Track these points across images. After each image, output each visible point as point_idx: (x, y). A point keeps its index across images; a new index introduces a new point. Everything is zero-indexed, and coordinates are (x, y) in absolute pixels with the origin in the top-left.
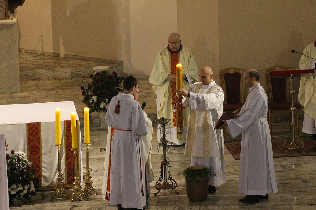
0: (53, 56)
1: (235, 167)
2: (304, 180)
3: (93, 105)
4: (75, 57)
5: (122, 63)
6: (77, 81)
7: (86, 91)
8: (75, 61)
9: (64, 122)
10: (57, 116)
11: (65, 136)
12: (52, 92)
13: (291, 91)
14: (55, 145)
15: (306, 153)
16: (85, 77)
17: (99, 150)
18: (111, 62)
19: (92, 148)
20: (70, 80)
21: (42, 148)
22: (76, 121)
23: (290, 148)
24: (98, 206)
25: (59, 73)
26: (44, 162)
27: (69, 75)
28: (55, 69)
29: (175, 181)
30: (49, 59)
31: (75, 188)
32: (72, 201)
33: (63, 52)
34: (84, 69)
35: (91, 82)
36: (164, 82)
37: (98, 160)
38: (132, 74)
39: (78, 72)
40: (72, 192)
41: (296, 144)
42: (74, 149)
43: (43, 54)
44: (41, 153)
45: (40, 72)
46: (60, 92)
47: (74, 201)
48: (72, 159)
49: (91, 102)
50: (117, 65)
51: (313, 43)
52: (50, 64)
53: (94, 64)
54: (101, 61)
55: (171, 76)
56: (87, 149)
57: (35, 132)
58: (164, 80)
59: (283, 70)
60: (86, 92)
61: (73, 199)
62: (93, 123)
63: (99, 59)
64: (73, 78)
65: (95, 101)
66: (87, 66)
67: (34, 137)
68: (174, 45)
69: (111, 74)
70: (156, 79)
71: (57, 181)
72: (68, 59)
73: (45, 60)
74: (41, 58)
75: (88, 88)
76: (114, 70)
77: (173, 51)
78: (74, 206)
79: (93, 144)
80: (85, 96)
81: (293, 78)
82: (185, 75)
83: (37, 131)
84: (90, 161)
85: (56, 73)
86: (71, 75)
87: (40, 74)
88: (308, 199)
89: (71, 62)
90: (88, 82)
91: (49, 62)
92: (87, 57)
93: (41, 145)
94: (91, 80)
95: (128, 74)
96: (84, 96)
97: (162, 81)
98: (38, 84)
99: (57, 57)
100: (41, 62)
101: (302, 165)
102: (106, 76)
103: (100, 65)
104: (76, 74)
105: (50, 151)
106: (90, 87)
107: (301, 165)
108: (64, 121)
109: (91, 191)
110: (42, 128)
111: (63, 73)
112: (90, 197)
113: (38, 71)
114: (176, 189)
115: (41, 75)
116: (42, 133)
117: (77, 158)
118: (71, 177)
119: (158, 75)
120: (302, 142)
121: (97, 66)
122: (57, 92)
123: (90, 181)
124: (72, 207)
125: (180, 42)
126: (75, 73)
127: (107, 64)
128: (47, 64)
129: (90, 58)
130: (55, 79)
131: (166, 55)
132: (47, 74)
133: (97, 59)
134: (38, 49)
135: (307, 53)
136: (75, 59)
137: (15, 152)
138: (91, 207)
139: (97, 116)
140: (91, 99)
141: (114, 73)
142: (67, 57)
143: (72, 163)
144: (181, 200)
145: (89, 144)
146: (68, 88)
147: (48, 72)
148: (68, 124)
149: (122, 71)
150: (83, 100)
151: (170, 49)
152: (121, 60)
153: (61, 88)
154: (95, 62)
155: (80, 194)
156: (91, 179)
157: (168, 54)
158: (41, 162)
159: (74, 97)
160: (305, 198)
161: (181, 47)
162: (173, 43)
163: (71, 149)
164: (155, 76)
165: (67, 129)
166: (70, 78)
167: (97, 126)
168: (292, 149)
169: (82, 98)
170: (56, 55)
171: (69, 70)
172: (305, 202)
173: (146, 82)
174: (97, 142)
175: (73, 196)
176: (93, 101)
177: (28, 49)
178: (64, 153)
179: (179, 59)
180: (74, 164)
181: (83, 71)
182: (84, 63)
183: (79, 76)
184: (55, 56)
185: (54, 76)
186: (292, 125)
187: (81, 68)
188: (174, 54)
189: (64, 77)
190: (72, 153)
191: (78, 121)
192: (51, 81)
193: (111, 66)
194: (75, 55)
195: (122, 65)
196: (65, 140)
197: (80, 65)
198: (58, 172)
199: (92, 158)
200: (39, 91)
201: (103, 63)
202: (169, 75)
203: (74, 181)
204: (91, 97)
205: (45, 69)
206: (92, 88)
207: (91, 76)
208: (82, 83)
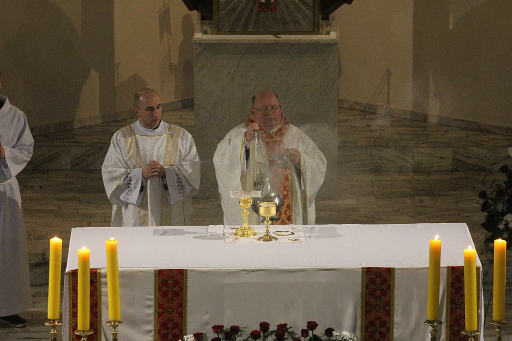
0: (411, 120)
3: (505, 235)
7: (490, 201)
8: (461, 134)
9: (446, 270)
11: (447, 302)
14: (426, 322)
16: (484, 170)
20: (451, 177)
21: (395, 326)
27: (448, 164)
30: (403, 126)
33: (434, 112)
35: (504, 183)
39: (468, 157)
43: (390, 115)
45: (383, 154)
46: (427, 201)
49: (501, 226)
52: (405, 137)
57: (381, 290)
60: (491, 205)
64: (456, 171)
67: (378, 299)
72: (446, 129)
75: (498, 195)
80: (488, 212)
83: (385, 287)
85: (417, 159)
86: (453, 164)
87: (381, 158)
90: (497, 182)
91: (403, 132)
93: (393, 318)
94: (502, 178)
96: (486, 214)
98: (376, 181)
99: (420, 121)
105: (413, 335)
106: (500, 193)
108: (448, 267)
110: (396, 280)
111: (436, 159)
113: (377, 152)
115: (385, 161)
126: (461, 161)
128: (397, 137)
129: (496, 127)
132: (398, 161)
134: (377, 104)
136: (463, 129)
137: (334, 333)
140: (503, 220)
148: (455, 274)
150: (485, 221)
163: (462, 333)
165: (452, 285)
166: (448, 170)
169: (482, 216)
170: (419, 119)
171: (447, 152)
177: (356, 103)
182: (482, 138)
183: (470, 167)
184: (416, 121)
185: (413, 165)
187: (475, 149)
189: (436, 169)
191: (479, 268)
194: (463, 120)
196: (447, 311)
197: (473, 142)
204: (503, 216)
205: (393, 149)
206: (505, 196)
207: (504, 169)
208: (483, 182)
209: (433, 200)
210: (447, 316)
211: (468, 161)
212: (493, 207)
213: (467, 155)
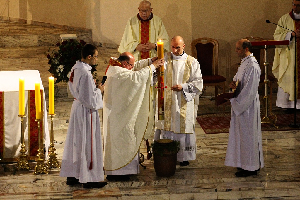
0: (19, 23)
1: (205, 141)
2: (276, 156)
3: (59, 75)
4: (43, 25)
5: (91, 31)
6: (45, 49)
7: (52, 59)
8: (42, 29)
9: (27, 92)
10: (21, 85)
11: (29, 106)
12: (17, 60)
13: (265, 63)
14: (19, 116)
15: (279, 128)
16: (52, 45)
17: (65, 121)
18: (80, 31)
19: (57, 119)
20: (37, 48)
21: (5, 118)
22: (41, 90)
23: (263, 122)
24: (62, 180)
25: (25, 41)
26: (7, 133)
27: (36, 43)
28: (22, 36)
29: (142, 155)
30: (16, 26)
31: (39, 160)
32: (35, 174)
33: (30, 19)
34: (52, 37)
35: (58, 51)
36: (134, 51)
37: (64, 132)
38: (102, 43)
39: (45, 39)
40: (36, 165)
41: (269, 118)
42: (38, 120)
43: (9, 21)
44: (4, 124)
45: (6, 39)
46: (26, 60)
47: (37, 174)
48: (36, 130)
49: (57, 71)
50: (86, 33)
51: (289, 14)
52: (16, 31)
53: (62, 32)
54: (69, 29)
55: (141, 46)
56: (52, 120)
58: (134, 50)
59: (257, 41)
60: (53, 61)
61: (36, 172)
62: (59, 94)
63: (68, 26)
64: (40, 46)
65: (62, 70)
66: (55, 33)
68: (144, 13)
69: (79, 42)
70: (126, 48)
71: (20, 153)
72: (35, 27)
73: (11, 27)
74: (7, 25)
75: (55, 57)
76: (82, 38)
77: (143, 19)
78: (37, 180)
79: (59, 115)
81: (266, 49)
82: (155, 45)
84: (54, 133)
85: (22, 41)
86: (38, 43)
87: (5, 41)
88: (280, 176)
89: (38, 29)
90: (55, 51)
91: (15, 29)
92: (55, 25)
93: (4, 115)
94: (58, 48)
95: (97, 42)
96: (50, 65)
97: (132, 50)
98: (3, 51)
99: (23, 23)
100: (7, 29)
101: (275, 140)
102: (74, 45)
103: (68, 33)
104: (44, 42)
105: (13, 122)
106: (56, 56)
107: (273, 140)
108: (29, 91)
109: (55, 164)
110: (5, 97)
111: (30, 41)
112: (54, 170)
113: (3, 38)
114: (143, 163)
115: (7, 42)
116: (5, 103)
117: (41, 129)
118: (34, 149)
119: (128, 45)
120: (275, 116)
121: (65, 34)
122: (23, 60)
123: (55, 154)
124: (35, 180)
125: (151, 10)
126: (42, 41)
127: (76, 33)
128: (12, 31)
129: (57, 25)
130: (21, 47)
131: (135, 24)
132: (13, 42)
133: (65, 26)
134: (3, 16)
135: (282, 23)
136: (43, 27)
138: (55, 180)
139: (64, 85)
140: (58, 68)
141: (82, 41)
142: (34, 24)
143: (36, 135)
144: (149, 174)
145: (53, 114)
146: (35, 56)
147: (15, 40)
148: (32, 93)
149: (91, 40)
150: (50, 69)
151: (140, 17)
152: (91, 28)
153: (28, 56)
154: (64, 30)
155: (43, 167)
156: (55, 152)
157: (138, 23)
158: (4, 133)
159: (40, 65)
160: (277, 175)
161: (152, 15)
162: (143, 11)
163: (35, 120)
164: (125, 45)
165: (31, 98)
166: (36, 46)
167: (64, 96)
168: (265, 124)
169: (48, 67)
170: (23, 22)
171: (36, 38)
172: (277, 178)
173: (115, 51)
174: (63, 113)
175: (36, 169)
176: (60, 70)
178: (27, 124)
179: (149, 28)
180: (38, 136)
181: (50, 39)
182: (51, 31)
183: (46, 44)
184: (21, 23)
185: (20, 44)
186: (265, 98)
187: (48, 36)
188: (145, 23)
189: (30, 45)
190: (36, 124)
191: (43, 90)
192: (17, 49)
193: (80, 34)
194: (43, 23)
195: (92, 33)
196: (29, 111)
197: (47, 32)
198: (21, 144)
199: (57, 130)
200: (5, 59)
201: (71, 31)
202: (139, 44)
203: (38, 152)
204: (58, 66)
205: (10, 37)
206: (59, 57)
207: (58, 44)
208: (49, 51)
209: (28, 60)
210: (29, 113)
211: (45, 41)
212: (53, 62)
213: (45, 38)
